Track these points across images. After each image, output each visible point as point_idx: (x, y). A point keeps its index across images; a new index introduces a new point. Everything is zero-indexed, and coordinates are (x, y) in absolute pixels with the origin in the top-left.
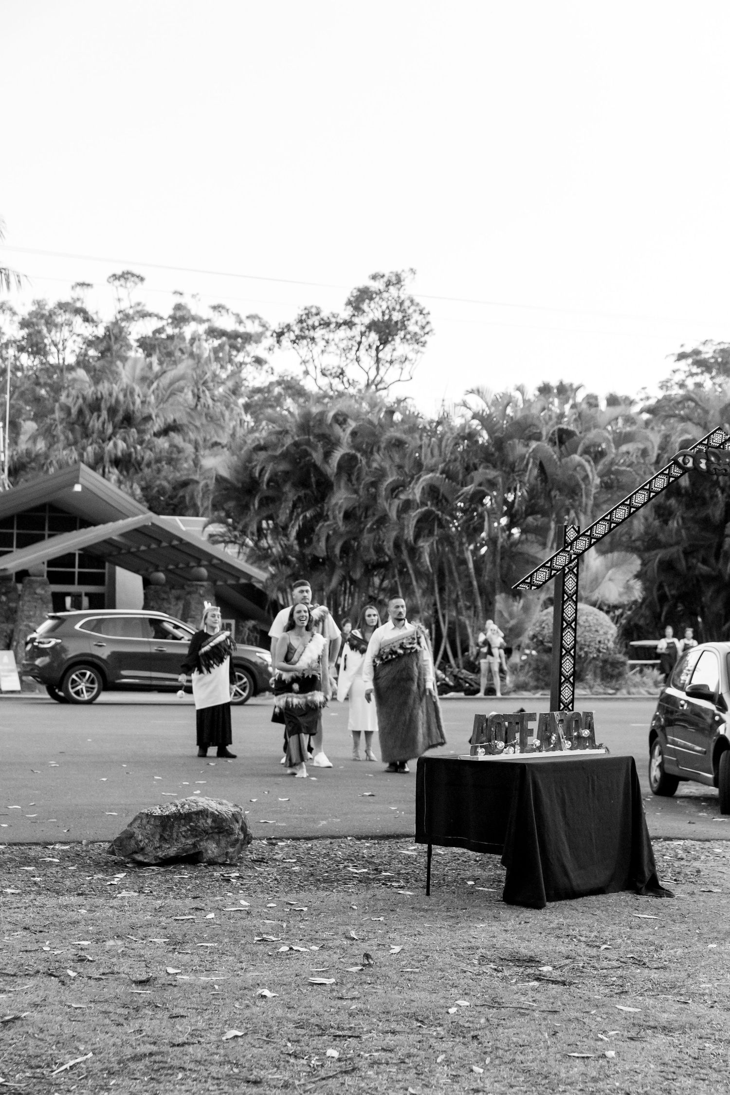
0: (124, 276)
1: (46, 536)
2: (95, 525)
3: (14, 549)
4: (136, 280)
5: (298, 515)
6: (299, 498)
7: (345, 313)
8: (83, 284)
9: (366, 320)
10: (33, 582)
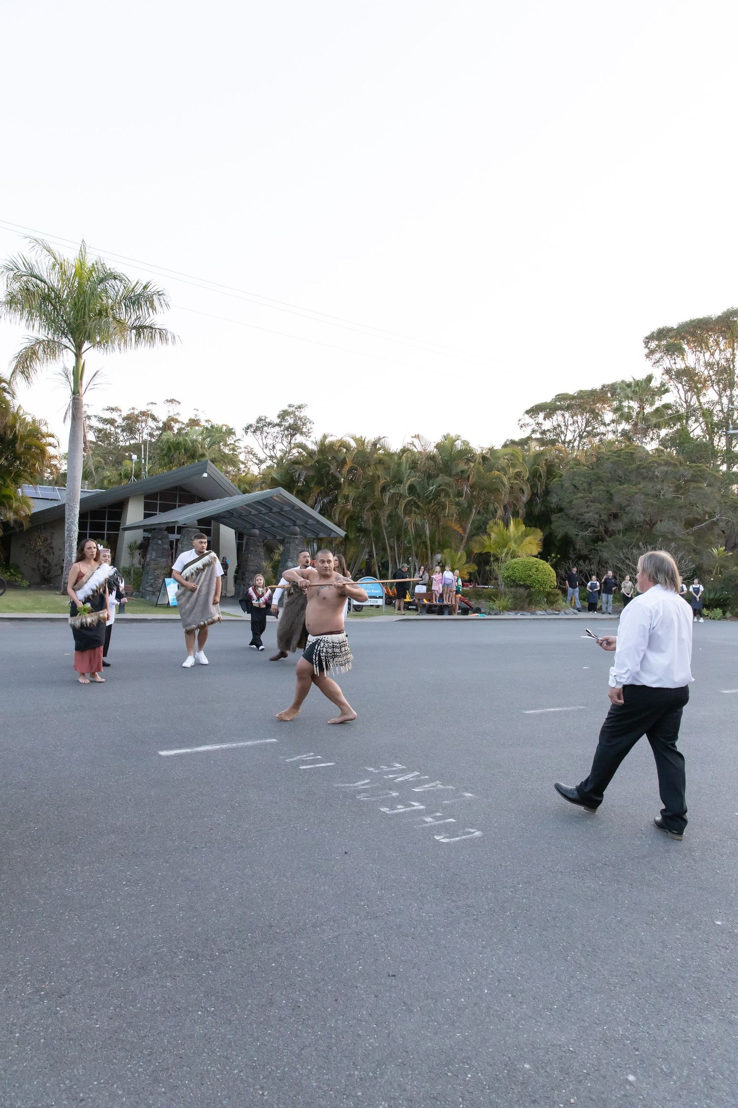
0: (172, 401)
1: (177, 506)
2: (204, 500)
3: (158, 513)
4: (177, 403)
5: (320, 501)
6: (321, 492)
7: (277, 421)
8: (152, 403)
9: (287, 424)
10: (190, 531)
